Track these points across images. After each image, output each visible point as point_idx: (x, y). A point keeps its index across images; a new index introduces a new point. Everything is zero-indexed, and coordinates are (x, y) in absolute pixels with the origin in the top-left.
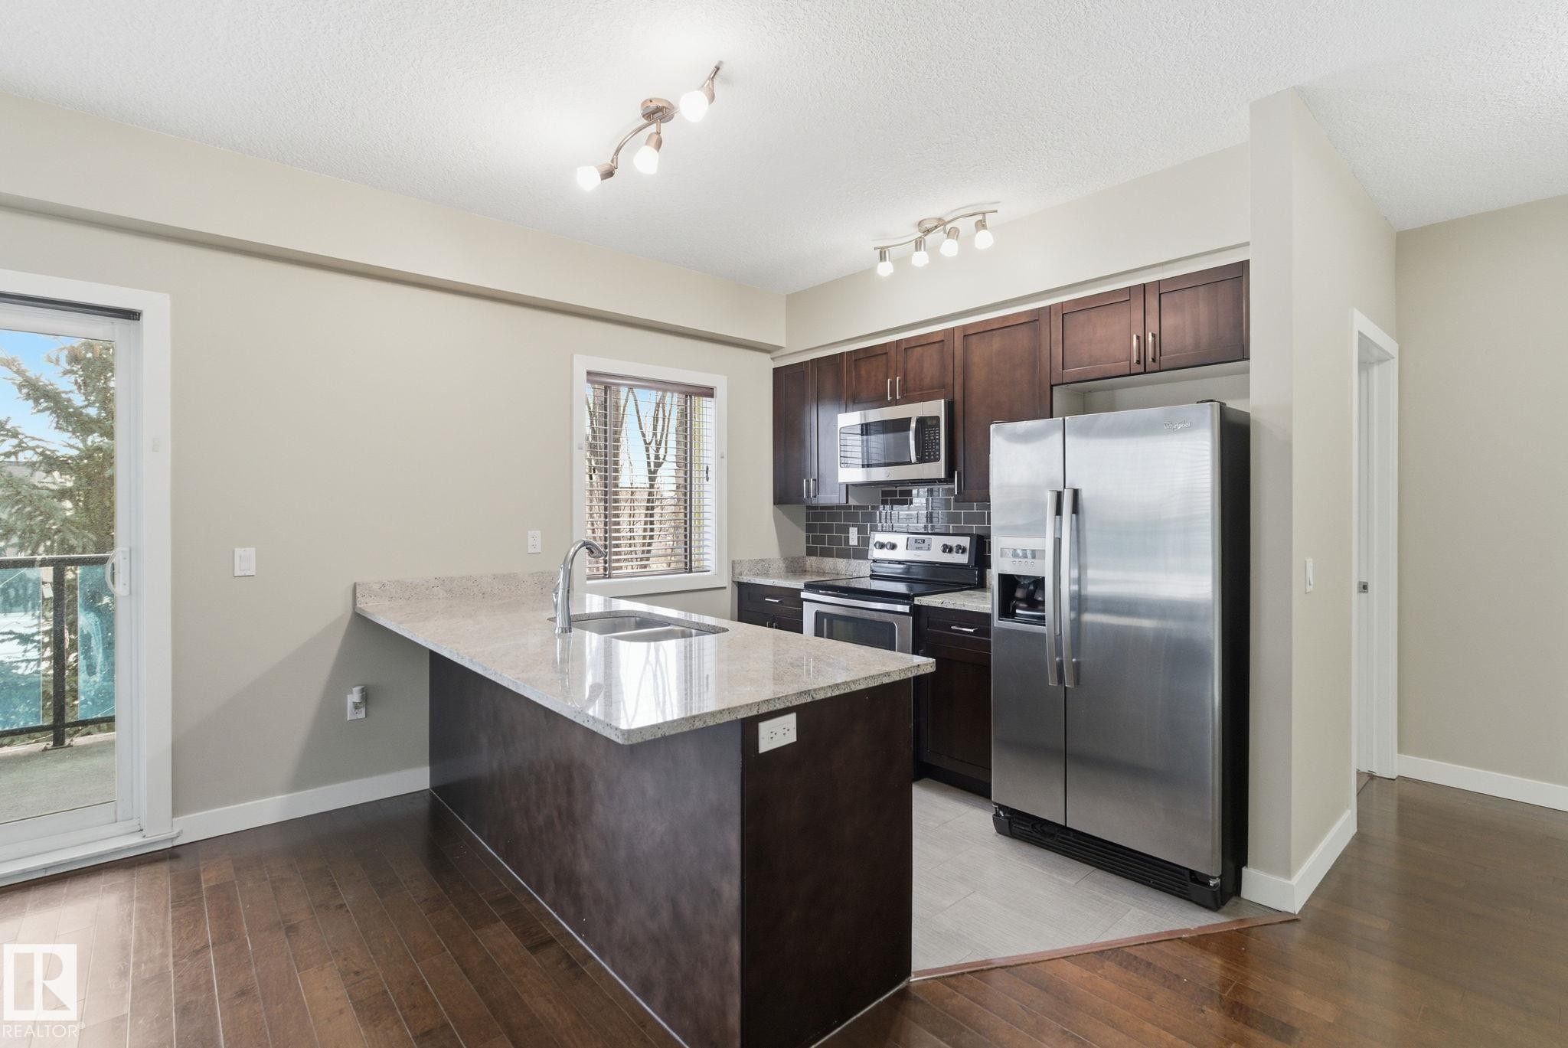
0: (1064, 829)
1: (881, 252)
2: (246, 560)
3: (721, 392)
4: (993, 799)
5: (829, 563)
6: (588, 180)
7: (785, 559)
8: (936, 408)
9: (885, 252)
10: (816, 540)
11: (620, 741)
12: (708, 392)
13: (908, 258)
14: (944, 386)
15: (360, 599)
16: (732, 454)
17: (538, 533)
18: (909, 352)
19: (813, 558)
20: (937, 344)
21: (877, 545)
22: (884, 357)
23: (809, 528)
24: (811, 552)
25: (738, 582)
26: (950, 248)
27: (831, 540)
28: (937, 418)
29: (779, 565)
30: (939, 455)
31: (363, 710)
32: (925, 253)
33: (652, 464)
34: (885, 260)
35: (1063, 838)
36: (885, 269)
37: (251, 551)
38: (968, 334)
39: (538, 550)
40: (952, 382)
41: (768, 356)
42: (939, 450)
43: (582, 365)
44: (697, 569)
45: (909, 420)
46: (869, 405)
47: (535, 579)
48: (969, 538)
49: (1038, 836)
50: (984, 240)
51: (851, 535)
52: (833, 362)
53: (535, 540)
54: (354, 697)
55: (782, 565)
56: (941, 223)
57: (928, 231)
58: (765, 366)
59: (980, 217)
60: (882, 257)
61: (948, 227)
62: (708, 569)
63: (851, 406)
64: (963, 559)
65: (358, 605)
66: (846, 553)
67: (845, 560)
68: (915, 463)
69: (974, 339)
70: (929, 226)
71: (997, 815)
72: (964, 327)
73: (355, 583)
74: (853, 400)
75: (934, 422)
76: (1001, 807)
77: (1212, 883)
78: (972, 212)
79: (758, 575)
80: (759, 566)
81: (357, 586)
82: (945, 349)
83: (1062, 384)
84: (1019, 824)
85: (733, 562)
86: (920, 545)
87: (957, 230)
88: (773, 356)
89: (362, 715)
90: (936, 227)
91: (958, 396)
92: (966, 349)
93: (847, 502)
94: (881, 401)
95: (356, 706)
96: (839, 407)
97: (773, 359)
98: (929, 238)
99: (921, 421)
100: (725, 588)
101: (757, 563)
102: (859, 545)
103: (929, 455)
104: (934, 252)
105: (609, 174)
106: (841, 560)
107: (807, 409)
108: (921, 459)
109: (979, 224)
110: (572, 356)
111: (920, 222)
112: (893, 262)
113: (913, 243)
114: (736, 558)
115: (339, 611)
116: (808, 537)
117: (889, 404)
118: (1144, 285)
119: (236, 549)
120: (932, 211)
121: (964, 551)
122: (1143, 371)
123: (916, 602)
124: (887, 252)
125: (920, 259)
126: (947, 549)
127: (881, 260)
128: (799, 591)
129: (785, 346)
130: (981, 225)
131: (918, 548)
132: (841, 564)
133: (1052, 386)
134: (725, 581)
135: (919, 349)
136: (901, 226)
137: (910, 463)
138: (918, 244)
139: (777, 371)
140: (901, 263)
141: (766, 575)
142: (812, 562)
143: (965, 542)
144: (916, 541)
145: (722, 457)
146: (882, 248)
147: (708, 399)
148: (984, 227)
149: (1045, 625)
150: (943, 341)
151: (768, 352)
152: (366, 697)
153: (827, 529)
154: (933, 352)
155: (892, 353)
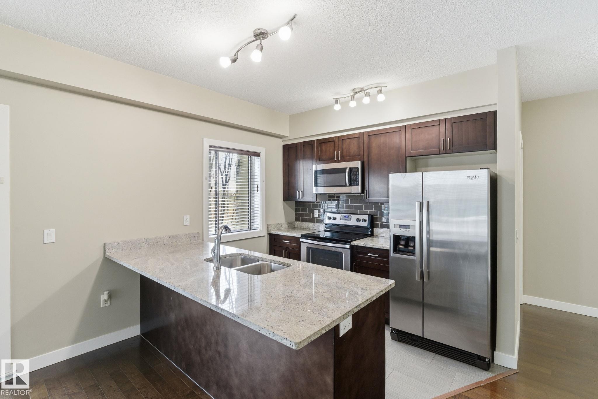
0: (422, 338)
1: (336, 100)
2: (50, 235)
3: (263, 154)
4: (390, 326)
5: (305, 224)
6: (225, 63)
7: (288, 223)
8: (357, 164)
9: (338, 100)
10: (299, 215)
11: (294, 348)
12: (258, 155)
13: (348, 102)
14: (359, 155)
15: (107, 250)
16: (267, 180)
17: (188, 216)
18: (344, 141)
19: (298, 222)
20: (356, 138)
21: (328, 218)
22: (333, 142)
23: (296, 210)
24: (297, 220)
25: (270, 234)
26: (366, 100)
27: (306, 215)
28: (358, 168)
29: (285, 226)
30: (358, 183)
31: (109, 302)
32: (355, 102)
33: (224, 181)
34: (338, 104)
35: (421, 342)
36: (337, 107)
37: (53, 231)
38: (370, 135)
39: (188, 224)
40: (363, 154)
41: (281, 140)
42: (358, 181)
43: (207, 143)
44: (253, 229)
45: (345, 169)
46: (326, 162)
47: (187, 237)
48: (367, 216)
49: (411, 341)
50: (381, 98)
51: (315, 213)
52: (310, 144)
53: (187, 219)
54: (105, 296)
55: (286, 225)
56: (362, 90)
57: (356, 93)
58: (279, 144)
59: (380, 89)
60: (337, 102)
61: (366, 92)
62: (258, 228)
63: (318, 161)
64: (366, 224)
65: (107, 254)
66: (313, 220)
67: (313, 223)
68: (348, 186)
69: (372, 137)
70: (357, 91)
71: (392, 332)
72: (369, 132)
73: (105, 244)
74: (320, 159)
75: (356, 170)
76: (394, 329)
77: (487, 360)
78: (375, 86)
79: (277, 230)
80: (278, 226)
81: (106, 245)
82: (360, 141)
83: (411, 156)
84: (401, 336)
85: (268, 225)
86: (346, 218)
87: (369, 93)
88: (283, 140)
89: (108, 304)
90: (360, 91)
91: (366, 159)
92: (369, 141)
93: (316, 201)
94: (331, 160)
95: (106, 301)
96: (312, 162)
97: (283, 141)
98: (357, 96)
99: (351, 169)
100: (264, 236)
101: (277, 225)
102: (318, 218)
103: (354, 183)
104: (359, 101)
105: (234, 61)
106: (311, 223)
107: (298, 162)
108: (350, 185)
109: (379, 91)
110: (203, 139)
111: (354, 89)
112: (341, 104)
113: (350, 98)
114: (269, 223)
115: (97, 256)
116: (296, 214)
117: (335, 162)
118: (446, 119)
119: (45, 230)
120: (358, 85)
121: (365, 221)
122: (445, 153)
123: (352, 244)
124: (339, 100)
125: (353, 104)
126: (358, 220)
127: (336, 103)
128: (299, 238)
129: (288, 136)
130: (380, 92)
131: (346, 220)
132: (311, 225)
133: (406, 157)
134: (265, 233)
135: (349, 140)
136: (345, 91)
137: (346, 186)
138: (352, 98)
139: (284, 147)
140: (345, 104)
141: (280, 230)
142: (298, 224)
143: (366, 217)
144: (345, 217)
145: (264, 182)
146: (337, 99)
147: (258, 157)
148: (381, 92)
149: (415, 256)
150: (359, 137)
151: (281, 138)
152: (110, 296)
153: (305, 210)
154: (355, 141)
155: (336, 141)
